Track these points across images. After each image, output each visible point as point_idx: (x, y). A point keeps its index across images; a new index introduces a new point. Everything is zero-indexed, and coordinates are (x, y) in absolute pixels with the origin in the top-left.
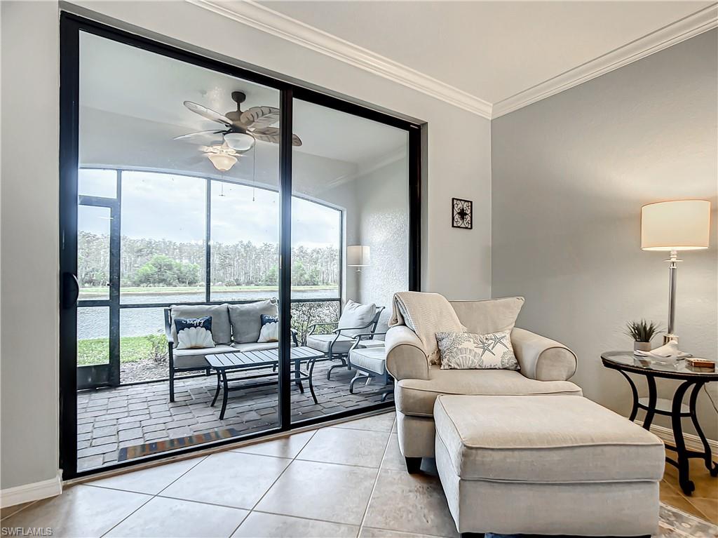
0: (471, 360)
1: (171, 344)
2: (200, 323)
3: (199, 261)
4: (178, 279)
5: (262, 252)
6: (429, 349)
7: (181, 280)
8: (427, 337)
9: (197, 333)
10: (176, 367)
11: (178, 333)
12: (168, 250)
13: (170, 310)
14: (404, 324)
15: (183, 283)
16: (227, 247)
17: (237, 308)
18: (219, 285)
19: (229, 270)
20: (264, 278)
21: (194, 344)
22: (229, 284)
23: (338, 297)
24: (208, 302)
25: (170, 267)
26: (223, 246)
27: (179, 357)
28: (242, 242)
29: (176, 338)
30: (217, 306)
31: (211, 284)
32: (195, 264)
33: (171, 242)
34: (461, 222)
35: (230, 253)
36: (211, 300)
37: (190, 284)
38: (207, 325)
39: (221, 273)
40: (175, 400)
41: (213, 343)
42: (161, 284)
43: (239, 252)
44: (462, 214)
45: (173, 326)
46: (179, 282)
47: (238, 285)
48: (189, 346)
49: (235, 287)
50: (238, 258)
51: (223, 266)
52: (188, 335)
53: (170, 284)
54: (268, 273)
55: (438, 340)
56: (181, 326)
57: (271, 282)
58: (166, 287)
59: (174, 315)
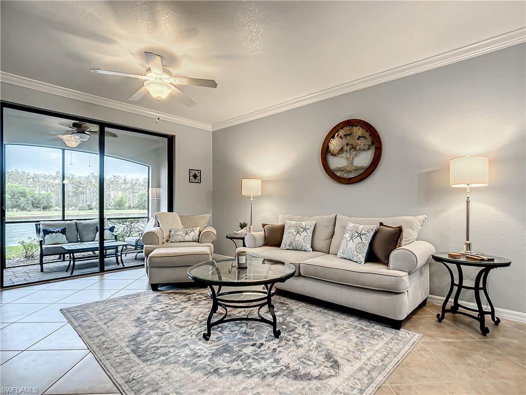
0: (180, 238)
1: (41, 242)
2: (59, 231)
3: (53, 190)
4: (33, 204)
5: (112, 182)
6: (166, 235)
7: (36, 205)
8: (166, 231)
9: (57, 236)
10: (44, 253)
11: (45, 236)
12: (21, 179)
13: (39, 224)
14: (159, 226)
15: (38, 208)
16: (80, 178)
17: (82, 223)
18: (73, 210)
19: (82, 197)
20: (113, 203)
21: (55, 242)
22: (81, 209)
23: (147, 216)
24: (64, 220)
25: (23, 194)
26: (76, 177)
27: (46, 248)
28: (93, 174)
29: (44, 239)
30: (69, 222)
31: (66, 209)
32: (49, 192)
33: (24, 173)
34: (194, 180)
35: (82, 183)
36: (65, 219)
37: (44, 208)
38: (63, 232)
39: (74, 199)
40: (44, 271)
41: (67, 242)
42: (15, 210)
43: (91, 182)
44: (195, 176)
45: (42, 233)
46: (34, 207)
47: (90, 209)
48: (52, 243)
49: (87, 211)
50: (90, 187)
51: (76, 194)
52: (51, 237)
53: (23, 209)
54: (116, 199)
55: (170, 232)
56: (46, 232)
57: (119, 206)
58: (20, 212)
59: (42, 228)
